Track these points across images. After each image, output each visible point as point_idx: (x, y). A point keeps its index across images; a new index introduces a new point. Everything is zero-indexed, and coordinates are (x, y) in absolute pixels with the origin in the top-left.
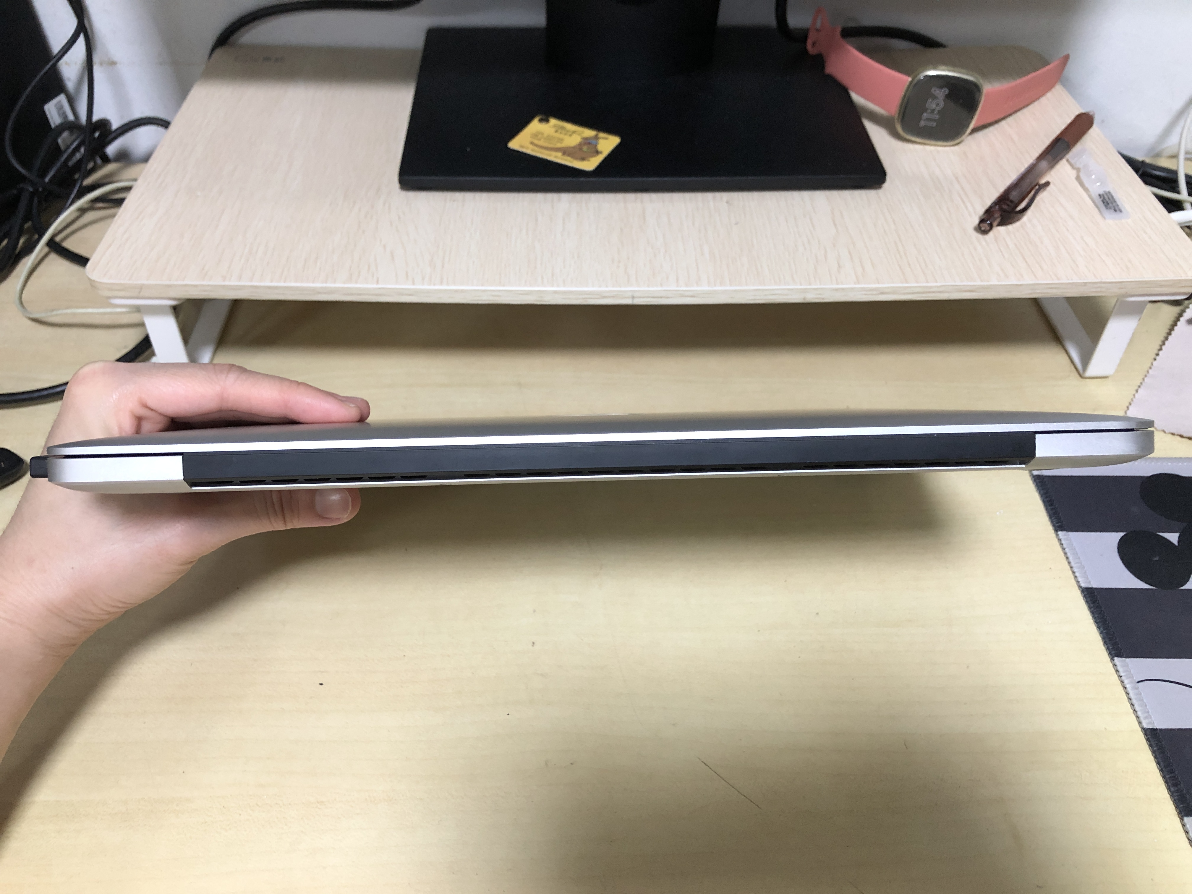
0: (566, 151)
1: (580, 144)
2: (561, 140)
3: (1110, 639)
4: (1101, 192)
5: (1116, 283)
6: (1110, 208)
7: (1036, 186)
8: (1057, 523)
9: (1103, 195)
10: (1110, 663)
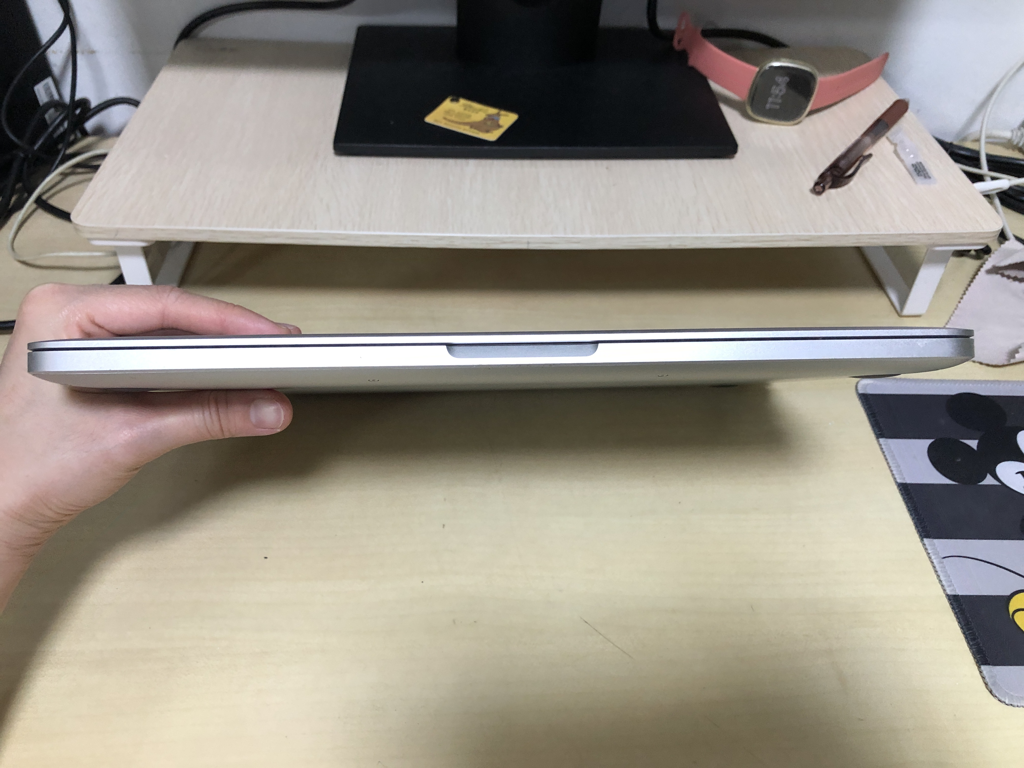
0: (473, 125)
1: (485, 119)
2: (469, 116)
3: (921, 523)
4: (914, 162)
5: (926, 234)
6: (921, 175)
7: (860, 157)
8: (878, 431)
9: (916, 165)
10: (921, 543)
